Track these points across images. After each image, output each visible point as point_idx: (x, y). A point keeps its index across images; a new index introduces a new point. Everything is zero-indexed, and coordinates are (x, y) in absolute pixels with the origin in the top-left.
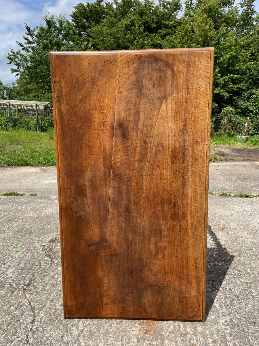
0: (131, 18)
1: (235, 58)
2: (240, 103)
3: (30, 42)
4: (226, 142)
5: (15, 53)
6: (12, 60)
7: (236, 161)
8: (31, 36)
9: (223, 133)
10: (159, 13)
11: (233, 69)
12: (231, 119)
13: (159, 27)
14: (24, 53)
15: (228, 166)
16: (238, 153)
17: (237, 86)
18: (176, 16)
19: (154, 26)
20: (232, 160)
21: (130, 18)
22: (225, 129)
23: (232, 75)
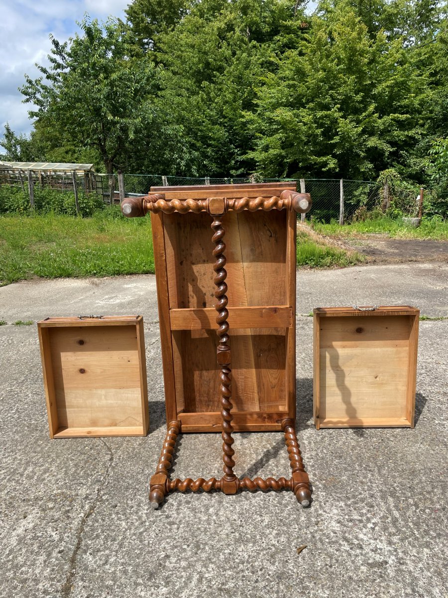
0: (228, 18)
1: (402, 86)
2: (412, 161)
3: (59, 66)
4: (384, 228)
5: (34, 83)
6: (29, 95)
7: (390, 263)
8: (61, 55)
9: (381, 212)
10: (273, 8)
11: (399, 104)
12: (393, 189)
13: (275, 31)
14: (49, 83)
15: (375, 272)
16: (398, 249)
17: (406, 133)
18: (305, 11)
19: (266, 29)
20: (385, 262)
21: (225, 18)
22: (385, 206)
23: (396, 115)
